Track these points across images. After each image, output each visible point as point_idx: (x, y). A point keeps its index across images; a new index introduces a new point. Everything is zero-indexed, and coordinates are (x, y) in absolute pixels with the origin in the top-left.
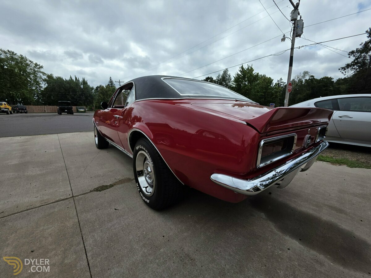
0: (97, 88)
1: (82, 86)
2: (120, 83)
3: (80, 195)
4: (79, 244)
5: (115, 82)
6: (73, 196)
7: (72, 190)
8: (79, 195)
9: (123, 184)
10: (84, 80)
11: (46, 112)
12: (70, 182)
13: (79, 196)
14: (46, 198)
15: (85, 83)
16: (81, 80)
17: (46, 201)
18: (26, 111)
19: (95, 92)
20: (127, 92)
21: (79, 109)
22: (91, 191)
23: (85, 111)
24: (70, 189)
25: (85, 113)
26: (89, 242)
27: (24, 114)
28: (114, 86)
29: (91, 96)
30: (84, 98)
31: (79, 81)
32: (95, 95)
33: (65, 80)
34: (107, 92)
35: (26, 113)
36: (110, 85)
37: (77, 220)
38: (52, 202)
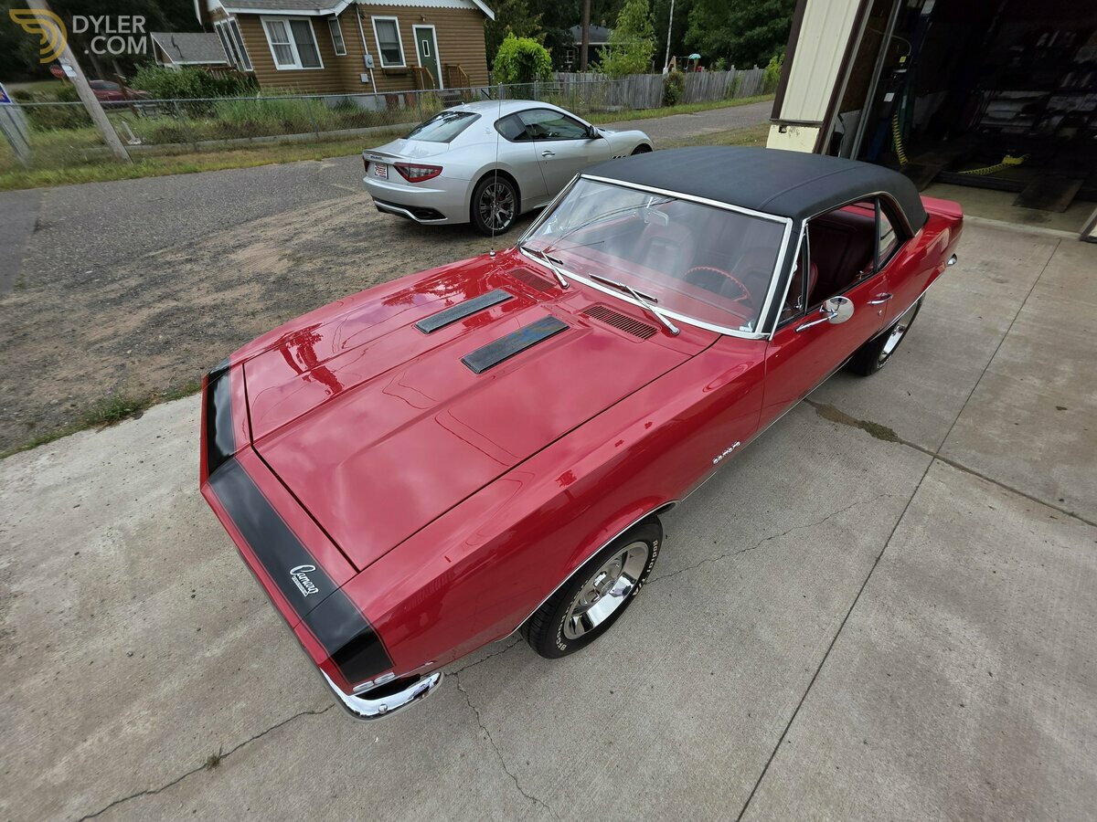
3: (923, 450)
4: (975, 399)
6: (935, 457)
7: (926, 472)
8: (925, 452)
9: (846, 412)
12: (912, 497)
13: (926, 449)
14: (977, 492)
17: (980, 482)
22: (901, 443)
24: (927, 477)
26: (964, 393)
37: (959, 419)
38: (972, 475)
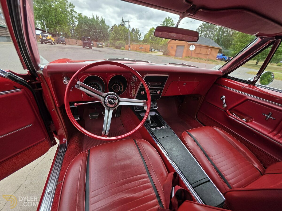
0: (113, 27)
1: (101, 25)
2: (129, 23)
5: (126, 21)
10: (102, 19)
11: (77, 45)
15: (103, 21)
16: (100, 19)
18: (65, 43)
19: (110, 31)
20: (134, 32)
21: (98, 44)
23: (102, 46)
25: (102, 48)
27: (64, 46)
28: (125, 26)
29: (107, 33)
30: (101, 35)
31: (98, 19)
32: (110, 33)
33: (89, 18)
34: (119, 31)
35: (65, 44)
36: (122, 25)
